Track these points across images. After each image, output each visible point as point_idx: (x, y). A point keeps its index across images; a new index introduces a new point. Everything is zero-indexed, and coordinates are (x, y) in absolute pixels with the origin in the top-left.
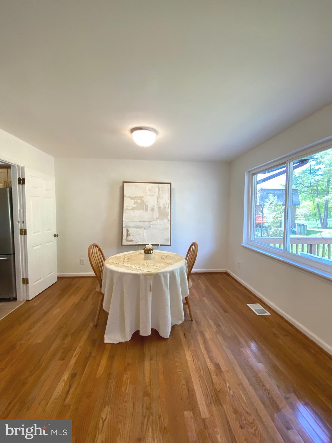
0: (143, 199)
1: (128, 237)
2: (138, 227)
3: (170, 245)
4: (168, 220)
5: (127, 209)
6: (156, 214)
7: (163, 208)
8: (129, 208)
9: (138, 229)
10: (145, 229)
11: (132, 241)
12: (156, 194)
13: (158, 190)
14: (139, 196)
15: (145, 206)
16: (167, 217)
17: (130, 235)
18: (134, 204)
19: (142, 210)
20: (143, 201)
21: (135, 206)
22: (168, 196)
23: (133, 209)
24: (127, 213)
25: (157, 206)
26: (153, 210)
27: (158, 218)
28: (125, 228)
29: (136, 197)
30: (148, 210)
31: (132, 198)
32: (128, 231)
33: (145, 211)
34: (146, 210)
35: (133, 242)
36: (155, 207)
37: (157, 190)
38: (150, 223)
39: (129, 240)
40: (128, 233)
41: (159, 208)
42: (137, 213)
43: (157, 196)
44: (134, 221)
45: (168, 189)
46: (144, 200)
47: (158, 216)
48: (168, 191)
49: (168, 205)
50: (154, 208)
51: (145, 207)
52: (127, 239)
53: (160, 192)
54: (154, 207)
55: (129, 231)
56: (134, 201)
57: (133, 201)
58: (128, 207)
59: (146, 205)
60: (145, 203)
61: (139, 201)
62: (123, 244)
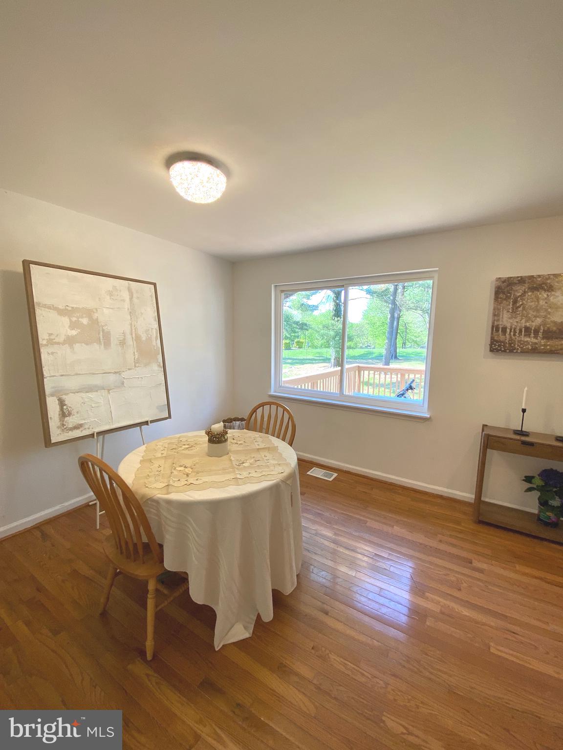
0: (95, 316)
1: (66, 419)
2: (90, 389)
3: (170, 417)
4: (159, 366)
5: (51, 342)
6: (131, 354)
7: (146, 339)
8: (57, 340)
9: (90, 395)
10: (109, 390)
11: (77, 427)
12: (127, 305)
13: (128, 297)
14: (81, 307)
15: (101, 333)
16: (157, 359)
17: (70, 414)
18: (70, 326)
19: (96, 346)
20: (94, 322)
21: (74, 333)
22: (151, 312)
23: (70, 341)
24: (53, 353)
25: (132, 334)
26: (123, 343)
27: (136, 362)
28: (52, 395)
29: (74, 310)
30: (112, 345)
31: (63, 312)
32: (62, 403)
33: (102, 346)
34: (107, 344)
35: (81, 429)
36: (129, 337)
37: (126, 295)
38: (120, 374)
39: (71, 426)
40: (65, 407)
41: (138, 338)
42: (82, 352)
43: (128, 309)
44: (77, 374)
45: (151, 296)
46: (97, 319)
47: (136, 357)
48: (152, 301)
49: (155, 333)
50: (124, 339)
51: (101, 337)
52: (63, 425)
53: (135, 300)
54: (125, 336)
55: (66, 403)
56: (71, 321)
57: (66, 320)
58: (52, 337)
59: (103, 330)
60: (103, 326)
61: (85, 321)
62: (54, 439)
